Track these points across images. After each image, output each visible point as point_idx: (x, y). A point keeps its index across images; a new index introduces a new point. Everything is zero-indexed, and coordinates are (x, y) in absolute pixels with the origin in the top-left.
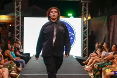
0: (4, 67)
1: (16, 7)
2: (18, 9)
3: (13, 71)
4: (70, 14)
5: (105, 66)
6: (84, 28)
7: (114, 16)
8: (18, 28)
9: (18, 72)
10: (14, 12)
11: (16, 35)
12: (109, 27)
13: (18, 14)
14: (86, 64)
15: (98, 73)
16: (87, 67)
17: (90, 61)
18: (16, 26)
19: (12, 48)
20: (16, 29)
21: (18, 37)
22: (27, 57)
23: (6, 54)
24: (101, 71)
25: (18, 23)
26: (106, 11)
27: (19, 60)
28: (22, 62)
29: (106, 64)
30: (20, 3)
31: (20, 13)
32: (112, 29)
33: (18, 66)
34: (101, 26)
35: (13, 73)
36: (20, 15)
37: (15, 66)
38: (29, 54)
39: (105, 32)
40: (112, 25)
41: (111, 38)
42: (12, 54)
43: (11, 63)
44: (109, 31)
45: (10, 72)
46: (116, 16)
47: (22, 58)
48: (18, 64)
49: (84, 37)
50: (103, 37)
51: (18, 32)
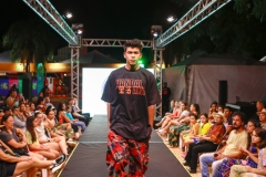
1: (72, 56)
3: (70, 139)
7: (193, 66)
8: (75, 81)
10: (69, 58)
11: (72, 91)
12: (187, 79)
14: (160, 126)
15: (175, 139)
16: (161, 131)
17: (165, 122)
20: (72, 82)
21: (75, 92)
27: (77, 122)
30: (78, 51)
31: (78, 63)
32: (191, 82)
34: (177, 78)
35: (71, 141)
36: (78, 66)
37: (72, 132)
38: (88, 115)
39: (182, 85)
40: (191, 77)
44: (187, 84)
46: (196, 66)
50: (181, 92)
51: (75, 87)
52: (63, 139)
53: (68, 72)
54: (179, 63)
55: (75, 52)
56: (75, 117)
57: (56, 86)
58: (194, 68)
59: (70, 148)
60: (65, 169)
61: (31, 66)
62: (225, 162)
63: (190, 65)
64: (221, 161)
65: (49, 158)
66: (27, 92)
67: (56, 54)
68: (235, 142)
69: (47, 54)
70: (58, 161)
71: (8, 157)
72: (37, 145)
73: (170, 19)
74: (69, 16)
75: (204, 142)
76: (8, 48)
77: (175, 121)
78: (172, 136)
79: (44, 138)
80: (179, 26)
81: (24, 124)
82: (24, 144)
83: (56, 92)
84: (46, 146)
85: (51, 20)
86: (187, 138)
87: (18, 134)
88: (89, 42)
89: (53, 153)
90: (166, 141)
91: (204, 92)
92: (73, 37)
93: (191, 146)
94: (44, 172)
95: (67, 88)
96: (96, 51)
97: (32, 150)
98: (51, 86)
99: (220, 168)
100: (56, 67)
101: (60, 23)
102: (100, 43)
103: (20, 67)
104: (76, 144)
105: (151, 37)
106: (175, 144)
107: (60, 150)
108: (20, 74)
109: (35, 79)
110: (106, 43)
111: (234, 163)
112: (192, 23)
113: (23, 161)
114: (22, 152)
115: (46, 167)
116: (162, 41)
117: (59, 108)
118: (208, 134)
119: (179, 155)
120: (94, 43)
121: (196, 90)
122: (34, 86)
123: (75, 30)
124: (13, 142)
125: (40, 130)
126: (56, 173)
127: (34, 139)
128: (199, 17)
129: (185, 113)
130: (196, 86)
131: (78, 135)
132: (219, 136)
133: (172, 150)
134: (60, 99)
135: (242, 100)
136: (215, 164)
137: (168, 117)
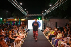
2: (27, 18)
4: (39, 18)
6: (43, 22)
8: (27, 23)
12: (49, 22)
16: (44, 33)
21: (27, 25)
22: (29, 30)
34: (47, 22)
39: (48, 23)
47: (28, 30)
48: (26, 32)
49: (43, 25)
52: (24, 34)
53: (25, 21)
54: (47, 19)
56: (26, 30)
57: (23, 23)
58: (50, 20)
59: (26, 36)
60: (24, 41)
61: (18, 19)
62: (57, 40)
64: (56, 39)
65: (21, 39)
66: (17, 25)
67: (23, 17)
68: (59, 36)
69: (21, 17)
70: (23, 39)
71: (13, 38)
72: (19, 36)
73: (46, 10)
74: (25, 10)
75: (53, 35)
76: (14, 16)
77: (47, 31)
78: (46, 34)
79: (20, 34)
80: (47, 12)
81: (16, 31)
82: (16, 36)
83: (23, 24)
84: (21, 36)
85: (22, 11)
86: (49, 34)
87: (15, 34)
89: (22, 37)
90: (45, 35)
91: (52, 25)
92: (26, 14)
93: (50, 36)
94: (20, 41)
95: (25, 24)
97: (18, 37)
98: (22, 23)
99: (56, 41)
100: (23, 20)
101: (23, 11)
102: (31, 15)
103: (16, 20)
104: (27, 35)
105: (42, 14)
106: (47, 35)
107: (23, 37)
108: (16, 21)
109: (19, 22)
111: (59, 40)
112: (50, 11)
113: (16, 39)
114: (16, 37)
115: (21, 40)
116: (44, 14)
117: (23, 28)
118: (54, 34)
119: (47, 38)
121: (51, 24)
122: (19, 23)
123: (27, 13)
124: (14, 35)
125: (19, 33)
126: (23, 42)
127: (18, 35)
128: (51, 10)
129: (49, 29)
131: (27, 33)
132: (56, 34)
133: (46, 37)
134: (24, 26)
135: (60, 26)
136: (55, 40)
137: (45, 30)
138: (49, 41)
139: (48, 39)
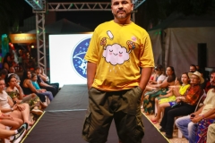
0: (24, 102)
1: (38, 22)
2: (40, 25)
3: (36, 107)
5: (158, 96)
7: (169, 29)
8: (42, 49)
9: (43, 108)
11: (39, 60)
12: (163, 43)
13: (41, 30)
15: (150, 105)
18: (39, 47)
19: (33, 77)
20: (39, 51)
21: (42, 61)
23: (26, 85)
24: (153, 103)
25: (41, 43)
26: (159, 23)
28: (48, 95)
29: (160, 93)
30: (43, 16)
31: (44, 29)
32: (167, 47)
33: (43, 100)
35: (36, 110)
36: (44, 33)
37: (39, 100)
38: (57, 85)
40: (168, 41)
41: (166, 59)
42: (34, 85)
43: (33, 96)
44: (164, 49)
45: (31, 109)
46: (172, 29)
50: (157, 58)
51: (42, 55)
55: (40, 18)
56: (42, 87)
58: (170, 31)
63: (165, 28)
88: (55, 7)
96: (65, 20)
100: (22, 37)
102: (67, 7)
106: (150, 111)
110: (73, 7)
120: (61, 7)
121: (173, 55)
130: (173, 50)
138: (163, 134)
139: (158, 127)
